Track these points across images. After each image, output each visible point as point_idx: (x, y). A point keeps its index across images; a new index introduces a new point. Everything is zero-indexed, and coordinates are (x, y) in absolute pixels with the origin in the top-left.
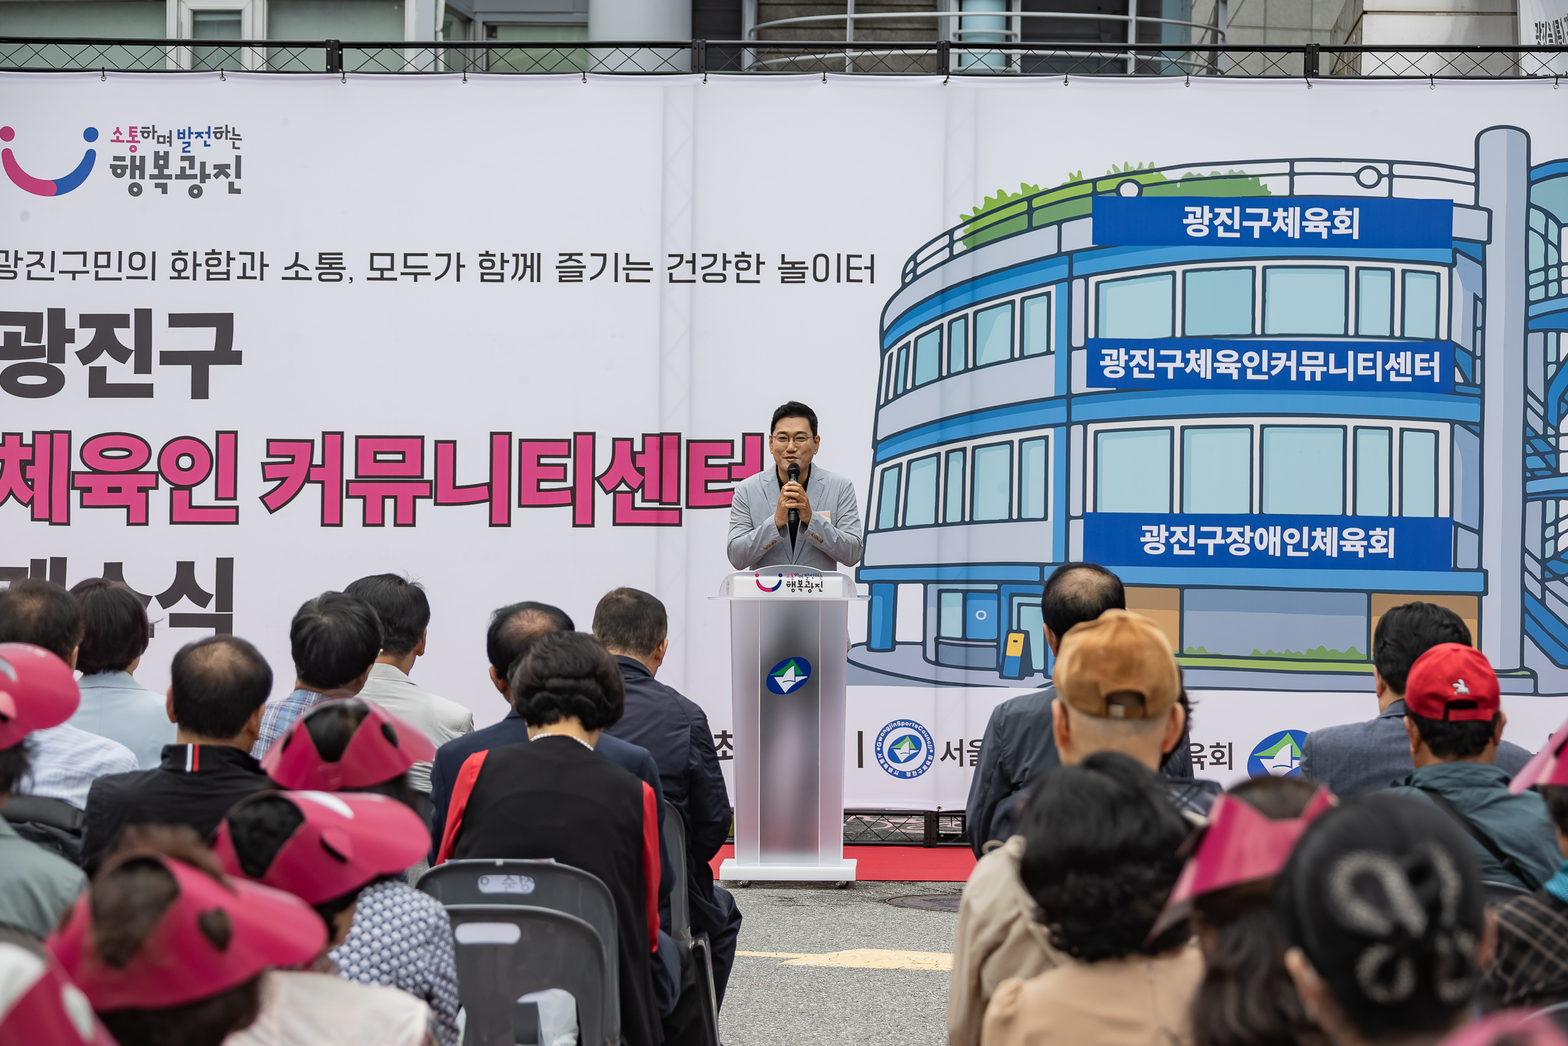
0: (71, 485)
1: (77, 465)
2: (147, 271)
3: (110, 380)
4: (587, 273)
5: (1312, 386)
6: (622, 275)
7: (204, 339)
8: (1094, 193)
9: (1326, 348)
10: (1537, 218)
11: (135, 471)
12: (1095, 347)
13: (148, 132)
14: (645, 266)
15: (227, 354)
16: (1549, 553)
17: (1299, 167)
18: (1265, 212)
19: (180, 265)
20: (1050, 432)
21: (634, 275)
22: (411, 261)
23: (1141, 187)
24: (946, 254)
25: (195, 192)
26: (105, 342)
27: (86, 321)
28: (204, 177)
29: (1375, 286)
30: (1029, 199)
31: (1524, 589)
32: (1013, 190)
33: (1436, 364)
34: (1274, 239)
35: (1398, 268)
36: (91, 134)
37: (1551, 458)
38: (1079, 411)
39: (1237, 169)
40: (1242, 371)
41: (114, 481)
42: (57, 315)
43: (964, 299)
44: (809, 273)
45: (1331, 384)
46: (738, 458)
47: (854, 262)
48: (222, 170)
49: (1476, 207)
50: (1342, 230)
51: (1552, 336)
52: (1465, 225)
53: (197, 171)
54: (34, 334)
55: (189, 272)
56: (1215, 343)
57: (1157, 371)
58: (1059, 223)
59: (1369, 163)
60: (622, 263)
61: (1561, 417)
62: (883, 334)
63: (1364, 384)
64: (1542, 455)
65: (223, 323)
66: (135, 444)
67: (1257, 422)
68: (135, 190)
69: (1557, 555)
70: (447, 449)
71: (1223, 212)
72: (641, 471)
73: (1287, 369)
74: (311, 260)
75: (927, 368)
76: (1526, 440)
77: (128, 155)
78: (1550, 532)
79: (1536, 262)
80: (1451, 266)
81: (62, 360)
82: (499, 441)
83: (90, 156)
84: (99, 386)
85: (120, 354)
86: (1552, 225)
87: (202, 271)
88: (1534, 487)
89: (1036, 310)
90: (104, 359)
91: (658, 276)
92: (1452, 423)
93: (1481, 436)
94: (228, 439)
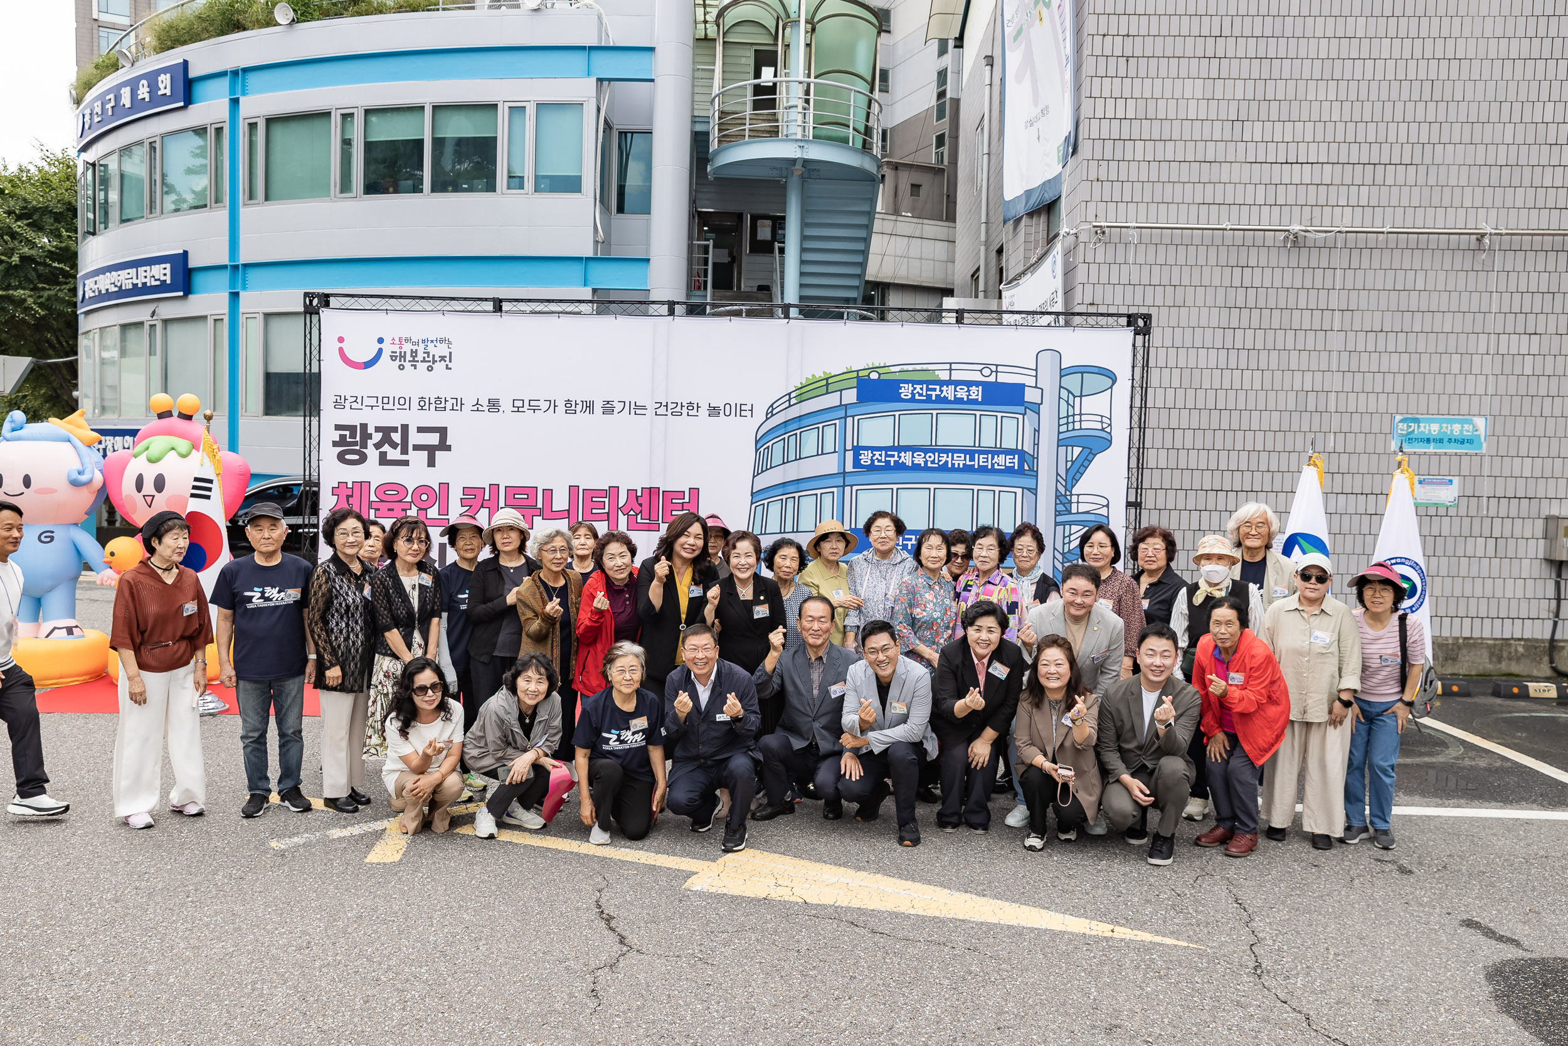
0: (370, 507)
1: (373, 498)
2: (407, 406)
3: (389, 458)
4: (616, 410)
5: (959, 470)
6: (633, 411)
7: (433, 439)
8: (858, 377)
9: (965, 452)
10: (1064, 394)
11: (400, 501)
12: (857, 450)
13: (407, 340)
14: (644, 408)
15: (444, 446)
16: (1066, 550)
17: (954, 367)
18: (938, 387)
19: (422, 404)
20: (835, 490)
21: (638, 412)
22: (532, 403)
23: (880, 374)
24: (787, 404)
25: (430, 369)
26: (386, 439)
27: (378, 429)
28: (434, 361)
29: (988, 423)
30: (827, 379)
31: (1054, 566)
32: (820, 374)
33: (1016, 461)
34: (942, 400)
35: (999, 415)
36: (381, 341)
37: (1068, 506)
38: (849, 481)
39: (925, 367)
40: (926, 462)
41: (391, 506)
42: (364, 426)
43: (795, 426)
44: (722, 412)
45: (967, 469)
46: (687, 500)
47: (743, 407)
48: (443, 358)
49: (1036, 387)
50: (973, 397)
51: (1070, 448)
52: (1031, 396)
53: (431, 359)
54: (353, 436)
55: (427, 407)
56: (913, 449)
57: (886, 461)
58: (841, 391)
59: (987, 365)
60: (633, 406)
61: (1073, 486)
62: (757, 442)
63: (983, 470)
64: (1064, 504)
65: (443, 431)
66: (400, 488)
67: (932, 487)
68: (401, 367)
69: (1069, 551)
70: (548, 493)
71: (918, 387)
72: (641, 505)
73: (947, 462)
74: (485, 403)
75: (777, 458)
76: (1057, 497)
77: (398, 351)
78: (1067, 540)
79: (1063, 414)
80: (1024, 415)
81: (366, 448)
82: (573, 490)
83: (380, 351)
84: (384, 460)
85: (394, 445)
86: (1071, 396)
87: (433, 407)
88: (1059, 519)
89: (829, 432)
90: (386, 448)
91: (650, 412)
92: (1023, 488)
93: (1036, 495)
94: (445, 486)
